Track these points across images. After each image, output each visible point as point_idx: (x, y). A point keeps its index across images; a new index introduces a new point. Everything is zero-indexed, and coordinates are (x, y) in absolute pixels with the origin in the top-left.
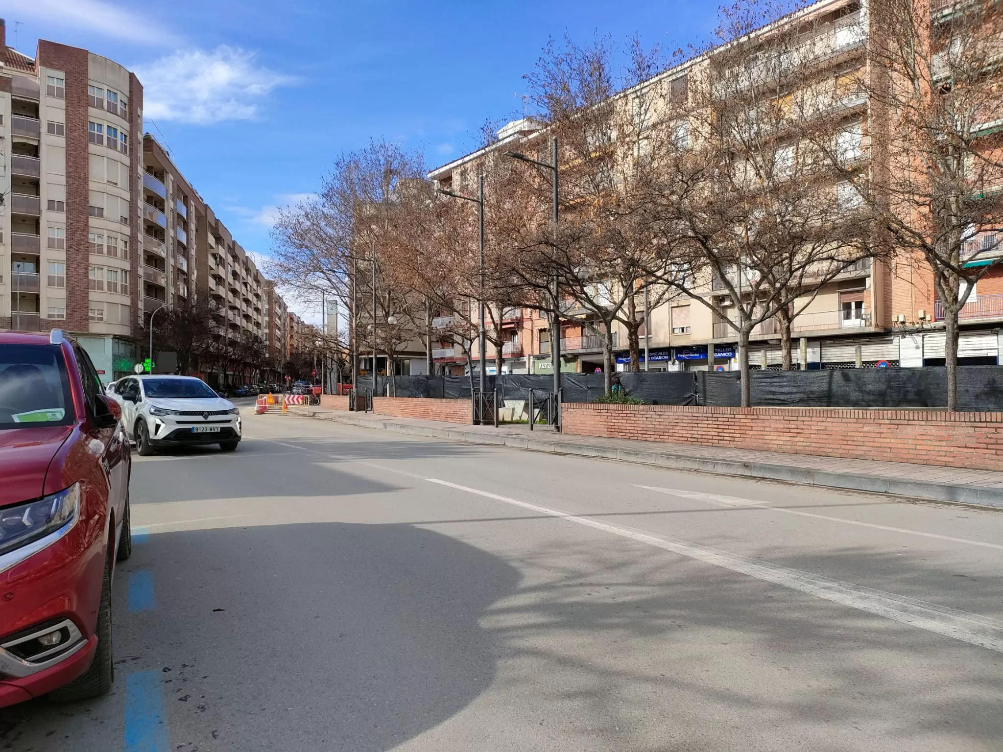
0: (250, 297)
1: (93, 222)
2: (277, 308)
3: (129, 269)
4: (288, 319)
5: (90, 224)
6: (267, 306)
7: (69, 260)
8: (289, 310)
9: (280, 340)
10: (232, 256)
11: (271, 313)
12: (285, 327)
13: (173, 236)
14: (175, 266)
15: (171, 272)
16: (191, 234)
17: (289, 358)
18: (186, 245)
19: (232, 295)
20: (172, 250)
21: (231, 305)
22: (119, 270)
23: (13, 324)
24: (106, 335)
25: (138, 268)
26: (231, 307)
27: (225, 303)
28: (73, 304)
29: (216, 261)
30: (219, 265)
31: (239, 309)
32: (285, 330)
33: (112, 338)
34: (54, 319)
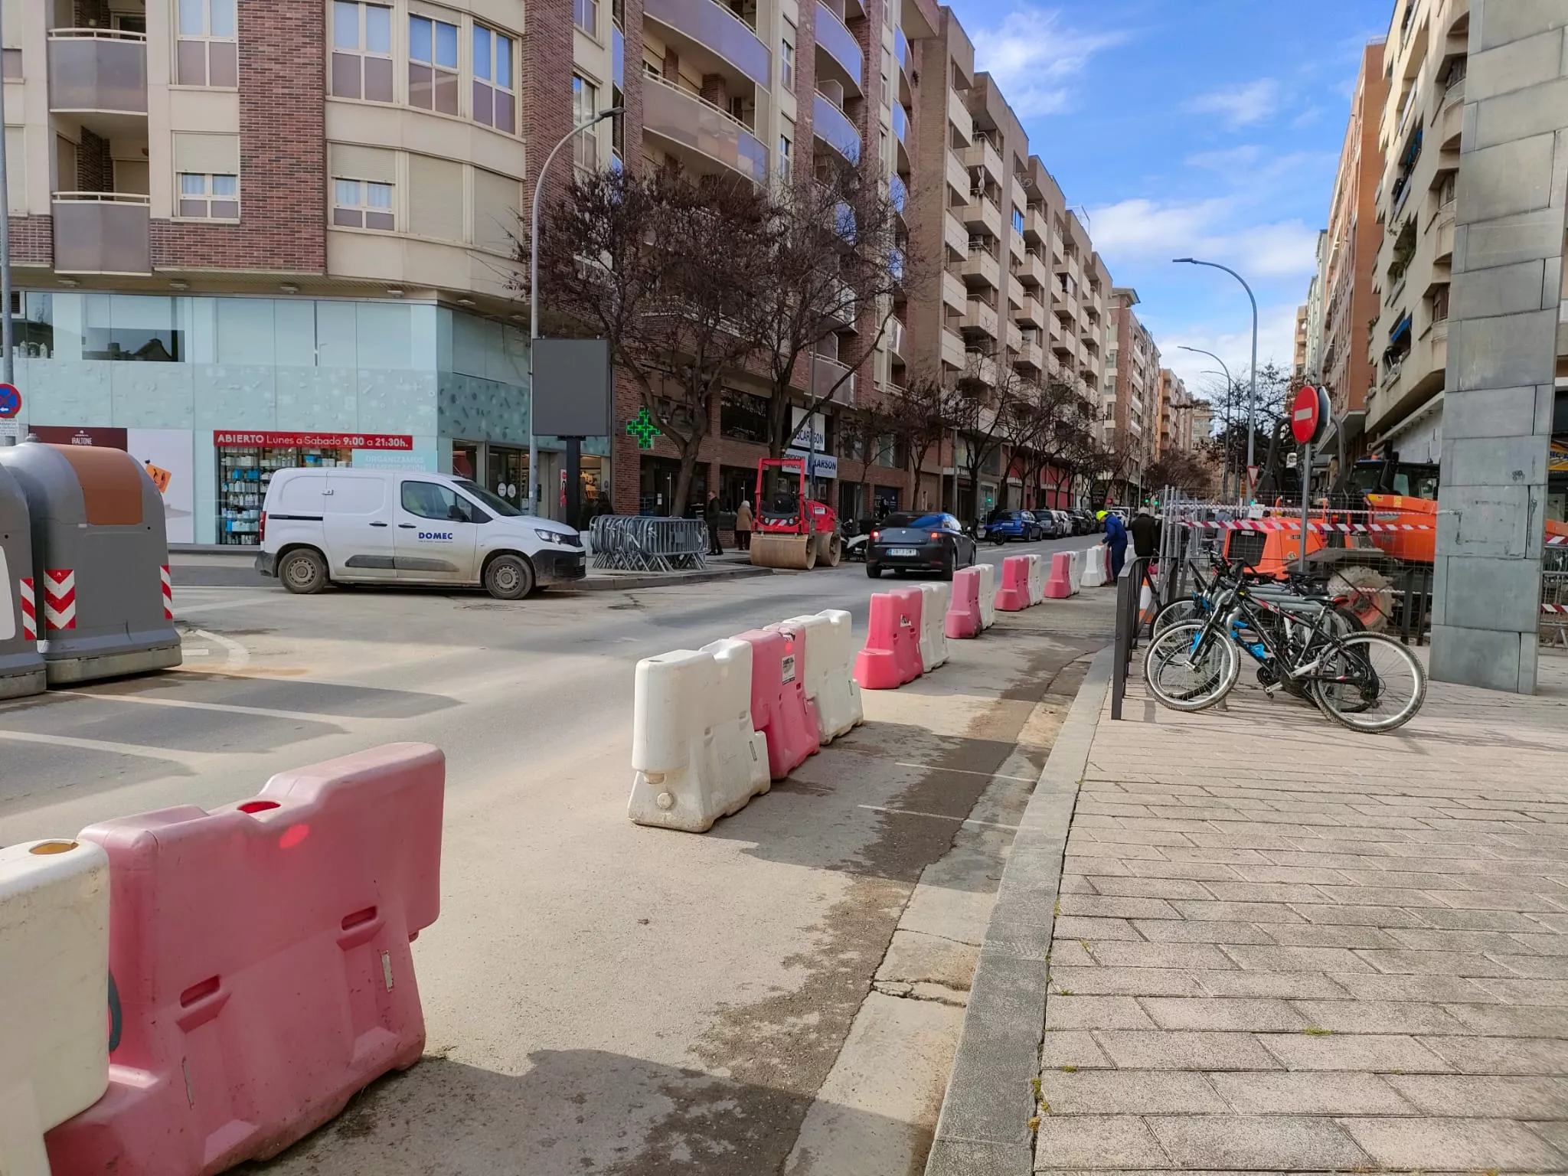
0: (1073, 308)
2: (1138, 352)
3: (519, 26)
4: (1160, 381)
6: (1115, 346)
8: (1163, 364)
9: (1139, 421)
10: (1027, 191)
11: (1121, 359)
12: (1151, 394)
13: (796, 23)
14: (804, 128)
15: (788, 142)
16: (878, 55)
17: (1157, 459)
18: (858, 83)
19: (1021, 289)
20: (789, 68)
21: (1018, 315)
22: (466, 25)
23: (59, 244)
24: (405, 290)
25: (570, 35)
26: (1018, 321)
27: (996, 301)
28: (264, 157)
29: (974, 184)
30: (985, 199)
31: (1041, 330)
32: (1152, 400)
33: (441, 305)
34: (200, 220)
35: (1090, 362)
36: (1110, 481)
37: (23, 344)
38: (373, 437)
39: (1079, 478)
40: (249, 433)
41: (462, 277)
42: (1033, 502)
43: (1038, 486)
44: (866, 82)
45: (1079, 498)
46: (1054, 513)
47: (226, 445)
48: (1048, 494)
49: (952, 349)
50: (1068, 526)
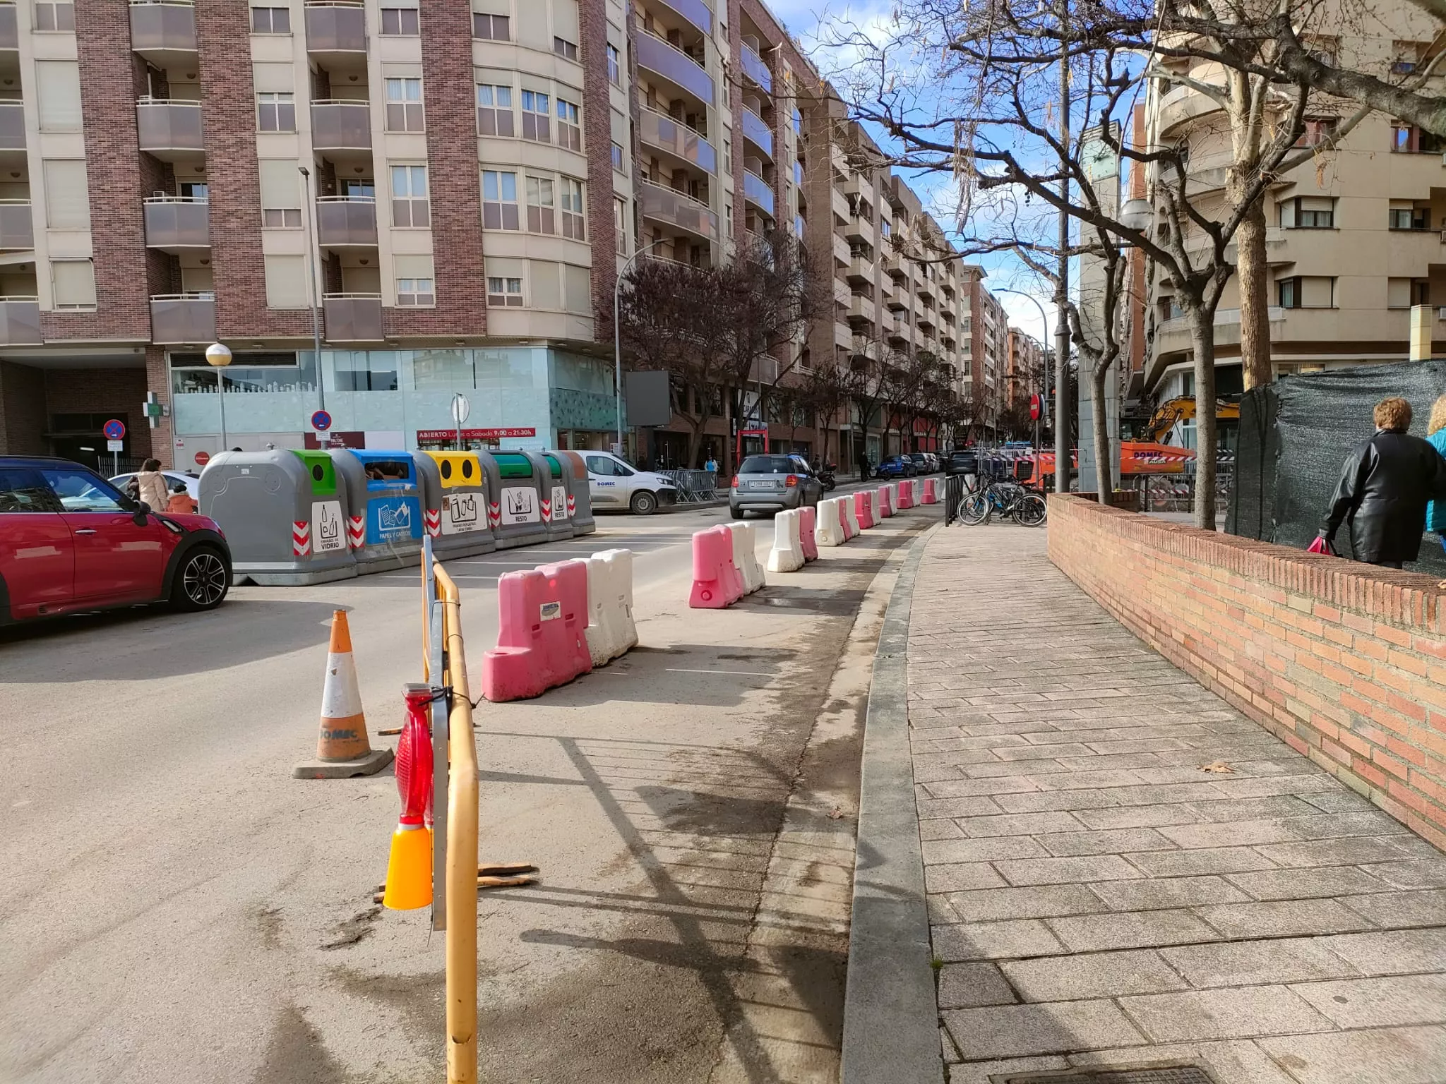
0: (932, 289)
1: (484, 53)
2: (988, 316)
3: (584, 175)
4: (1009, 338)
5: (477, 61)
6: (968, 313)
7: (435, 156)
8: (1011, 323)
9: (993, 374)
10: (891, 204)
11: (975, 324)
12: (1002, 351)
13: (731, 126)
14: (739, 196)
15: (729, 208)
16: (783, 133)
17: (1010, 405)
18: (770, 155)
19: (891, 281)
20: (727, 157)
21: (889, 301)
22: (557, 178)
23: (328, 325)
24: (529, 341)
25: (611, 174)
26: (889, 305)
27: (873, 294)
28: (448, 268)
29: (852, 207)
30: (861, 218)
31: (908, 311)
32: (1002, 355)
33: (550, 348)
34: (412, 306)
35: (948, 331)
36: (970, 426)
37: (298, 383)
38: (512, 430)
39: (944, 426)
40: (438, 431)
41: (562, 330)
42: (909, 447)
43: (912, 434)
44: (775, 153)
45: (944, 442)
46: (925, 455)
47: (424, 439)
48: (920, 440)
49: (843, 335)
50: (936, 464)
